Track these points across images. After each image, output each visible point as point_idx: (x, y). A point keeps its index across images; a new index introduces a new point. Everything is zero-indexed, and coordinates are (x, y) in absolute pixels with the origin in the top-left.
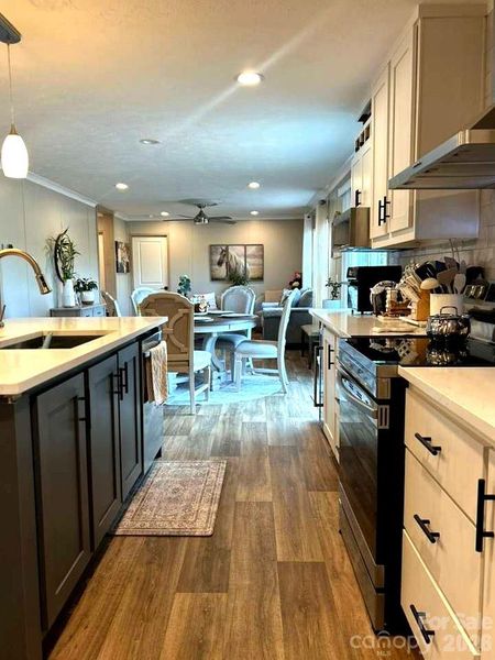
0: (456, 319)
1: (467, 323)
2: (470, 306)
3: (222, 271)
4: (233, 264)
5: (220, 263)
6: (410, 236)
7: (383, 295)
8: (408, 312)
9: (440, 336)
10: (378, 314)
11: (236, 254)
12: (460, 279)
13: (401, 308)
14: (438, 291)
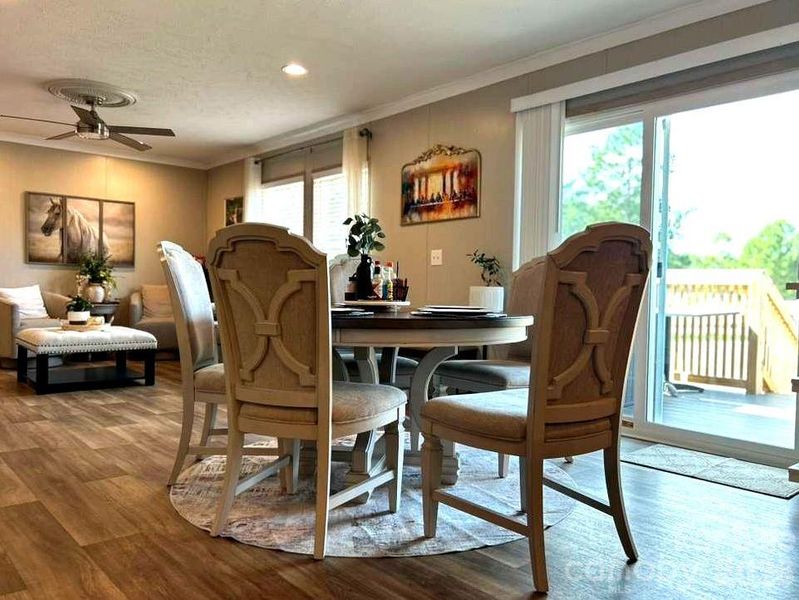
3: (52, 245)
4: (75, 232)
5: (47, 229)
11: (82, 214)
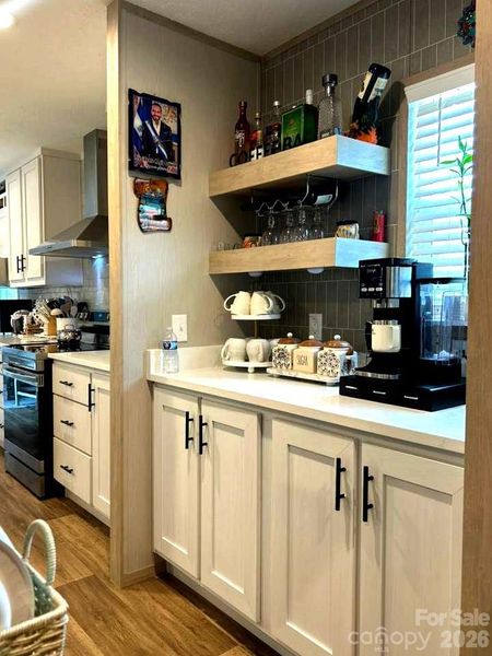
0: (73, 332)
1: (79, 334)
2: (80, 324)
6: (42, 282)
7: (21, 320)
8: (42, 331)
9: (65, 341)
10: (18, 333)
12: (74, 309)
13: (35, 328)
14: (61, 316)
